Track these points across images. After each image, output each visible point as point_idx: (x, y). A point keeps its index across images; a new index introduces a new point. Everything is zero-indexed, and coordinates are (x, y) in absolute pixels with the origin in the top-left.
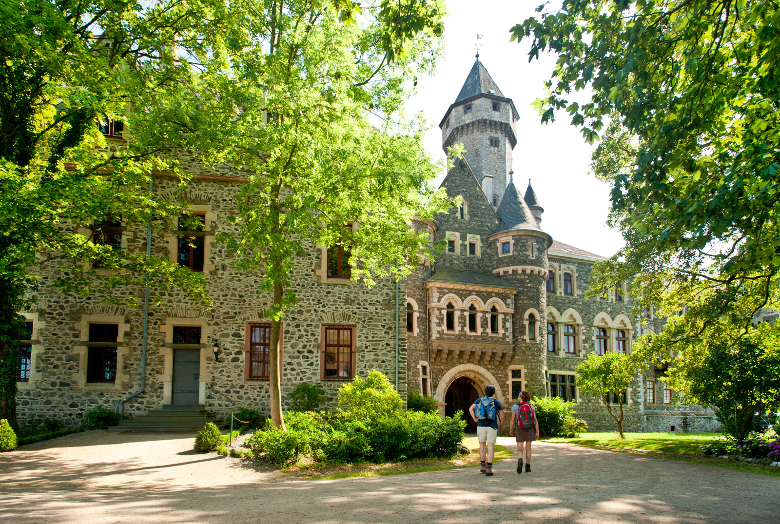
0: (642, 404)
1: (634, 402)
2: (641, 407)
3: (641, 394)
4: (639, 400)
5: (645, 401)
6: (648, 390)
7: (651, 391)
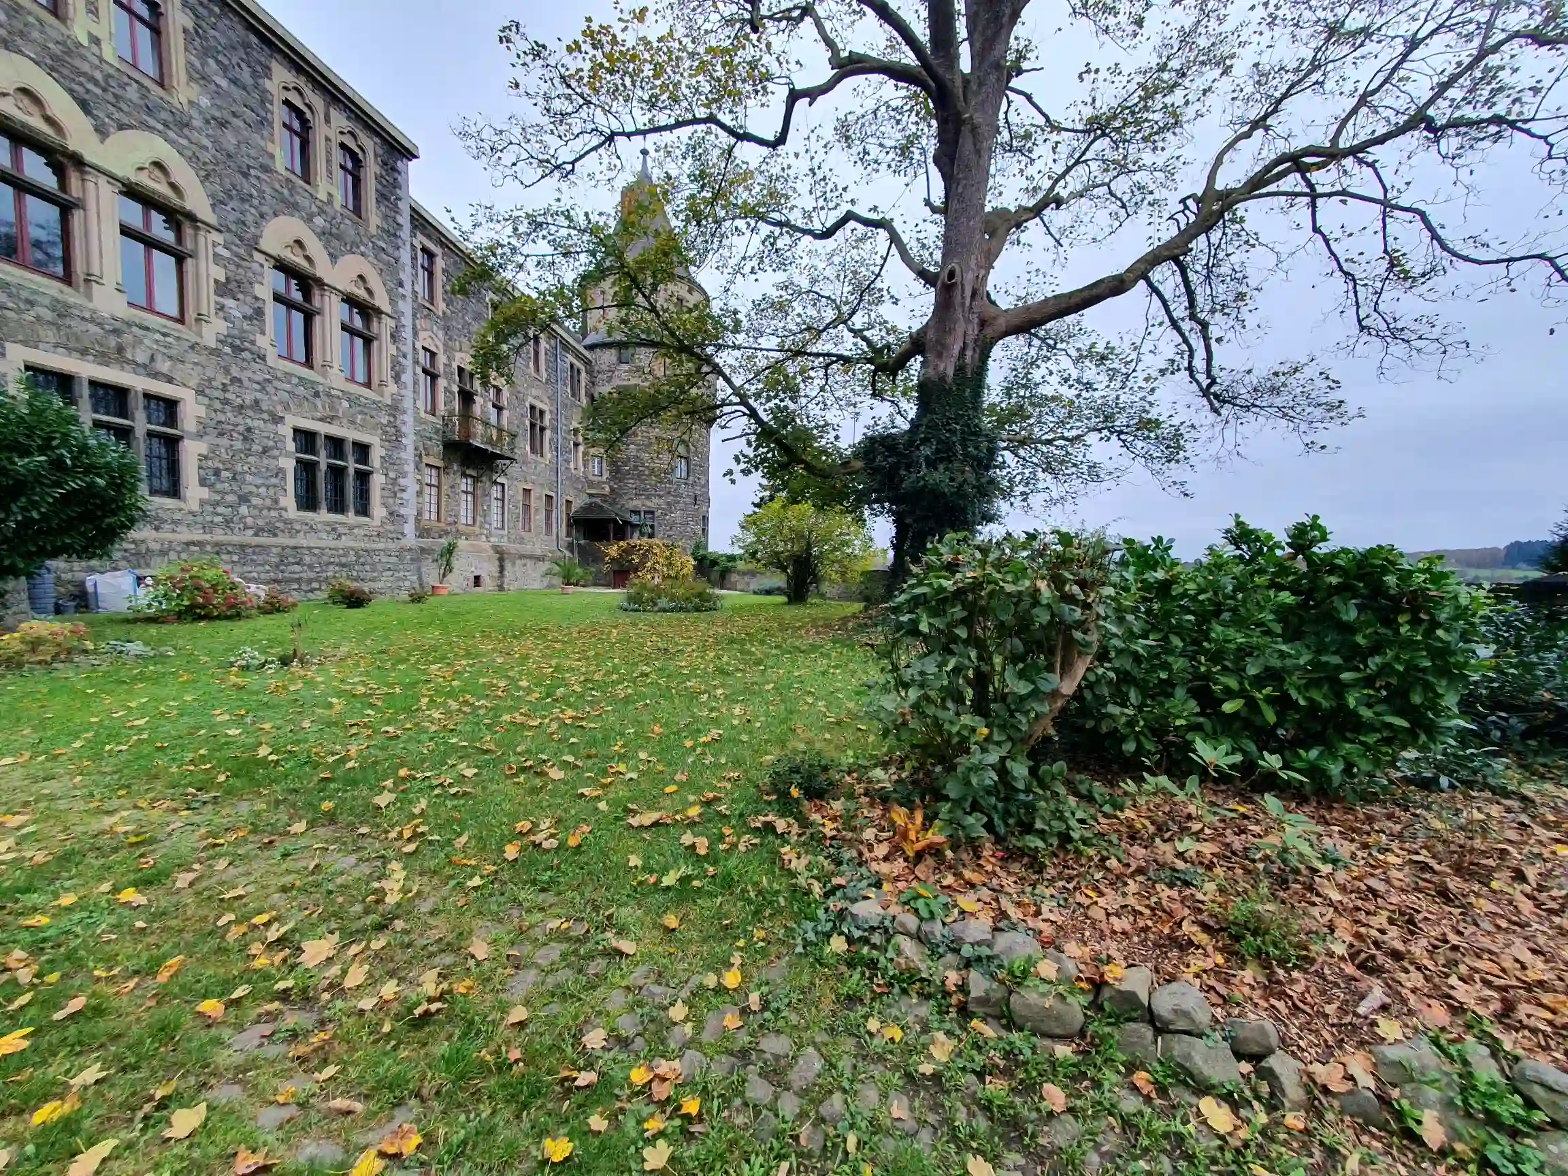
0: (412, 521)
1: (391, 514)
2: (409, 528)
3: (410, 495)
4: (403, 511)
5: (420, 513)
6: (427, 489)
7: (434, 491)
